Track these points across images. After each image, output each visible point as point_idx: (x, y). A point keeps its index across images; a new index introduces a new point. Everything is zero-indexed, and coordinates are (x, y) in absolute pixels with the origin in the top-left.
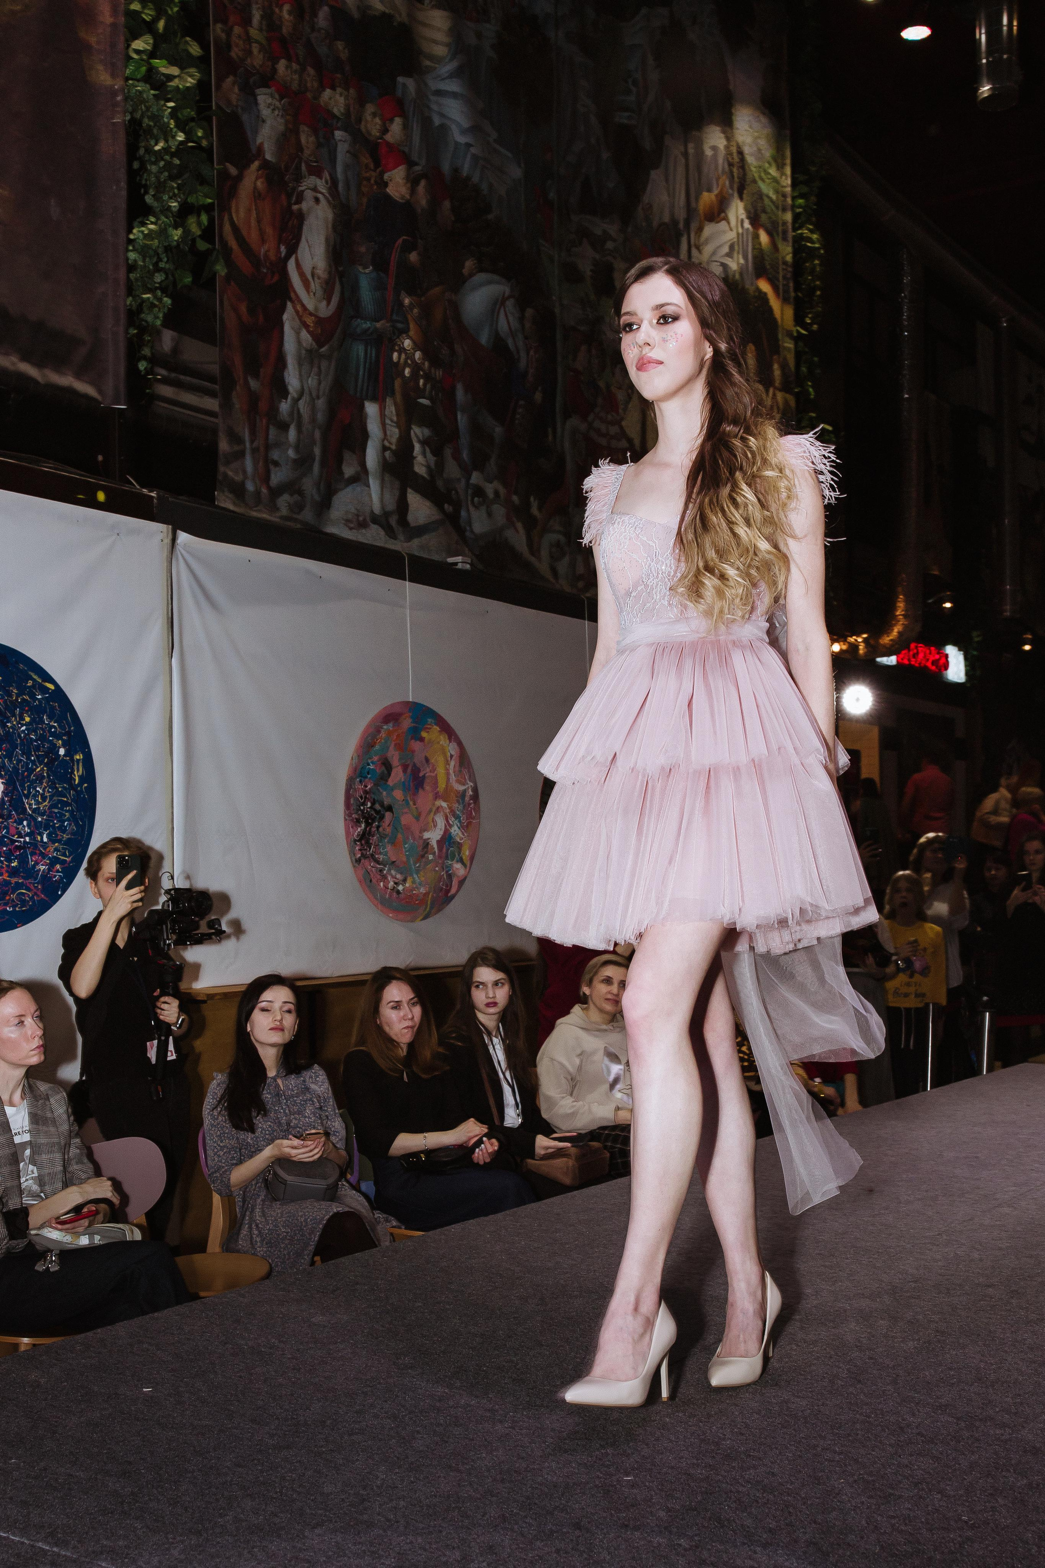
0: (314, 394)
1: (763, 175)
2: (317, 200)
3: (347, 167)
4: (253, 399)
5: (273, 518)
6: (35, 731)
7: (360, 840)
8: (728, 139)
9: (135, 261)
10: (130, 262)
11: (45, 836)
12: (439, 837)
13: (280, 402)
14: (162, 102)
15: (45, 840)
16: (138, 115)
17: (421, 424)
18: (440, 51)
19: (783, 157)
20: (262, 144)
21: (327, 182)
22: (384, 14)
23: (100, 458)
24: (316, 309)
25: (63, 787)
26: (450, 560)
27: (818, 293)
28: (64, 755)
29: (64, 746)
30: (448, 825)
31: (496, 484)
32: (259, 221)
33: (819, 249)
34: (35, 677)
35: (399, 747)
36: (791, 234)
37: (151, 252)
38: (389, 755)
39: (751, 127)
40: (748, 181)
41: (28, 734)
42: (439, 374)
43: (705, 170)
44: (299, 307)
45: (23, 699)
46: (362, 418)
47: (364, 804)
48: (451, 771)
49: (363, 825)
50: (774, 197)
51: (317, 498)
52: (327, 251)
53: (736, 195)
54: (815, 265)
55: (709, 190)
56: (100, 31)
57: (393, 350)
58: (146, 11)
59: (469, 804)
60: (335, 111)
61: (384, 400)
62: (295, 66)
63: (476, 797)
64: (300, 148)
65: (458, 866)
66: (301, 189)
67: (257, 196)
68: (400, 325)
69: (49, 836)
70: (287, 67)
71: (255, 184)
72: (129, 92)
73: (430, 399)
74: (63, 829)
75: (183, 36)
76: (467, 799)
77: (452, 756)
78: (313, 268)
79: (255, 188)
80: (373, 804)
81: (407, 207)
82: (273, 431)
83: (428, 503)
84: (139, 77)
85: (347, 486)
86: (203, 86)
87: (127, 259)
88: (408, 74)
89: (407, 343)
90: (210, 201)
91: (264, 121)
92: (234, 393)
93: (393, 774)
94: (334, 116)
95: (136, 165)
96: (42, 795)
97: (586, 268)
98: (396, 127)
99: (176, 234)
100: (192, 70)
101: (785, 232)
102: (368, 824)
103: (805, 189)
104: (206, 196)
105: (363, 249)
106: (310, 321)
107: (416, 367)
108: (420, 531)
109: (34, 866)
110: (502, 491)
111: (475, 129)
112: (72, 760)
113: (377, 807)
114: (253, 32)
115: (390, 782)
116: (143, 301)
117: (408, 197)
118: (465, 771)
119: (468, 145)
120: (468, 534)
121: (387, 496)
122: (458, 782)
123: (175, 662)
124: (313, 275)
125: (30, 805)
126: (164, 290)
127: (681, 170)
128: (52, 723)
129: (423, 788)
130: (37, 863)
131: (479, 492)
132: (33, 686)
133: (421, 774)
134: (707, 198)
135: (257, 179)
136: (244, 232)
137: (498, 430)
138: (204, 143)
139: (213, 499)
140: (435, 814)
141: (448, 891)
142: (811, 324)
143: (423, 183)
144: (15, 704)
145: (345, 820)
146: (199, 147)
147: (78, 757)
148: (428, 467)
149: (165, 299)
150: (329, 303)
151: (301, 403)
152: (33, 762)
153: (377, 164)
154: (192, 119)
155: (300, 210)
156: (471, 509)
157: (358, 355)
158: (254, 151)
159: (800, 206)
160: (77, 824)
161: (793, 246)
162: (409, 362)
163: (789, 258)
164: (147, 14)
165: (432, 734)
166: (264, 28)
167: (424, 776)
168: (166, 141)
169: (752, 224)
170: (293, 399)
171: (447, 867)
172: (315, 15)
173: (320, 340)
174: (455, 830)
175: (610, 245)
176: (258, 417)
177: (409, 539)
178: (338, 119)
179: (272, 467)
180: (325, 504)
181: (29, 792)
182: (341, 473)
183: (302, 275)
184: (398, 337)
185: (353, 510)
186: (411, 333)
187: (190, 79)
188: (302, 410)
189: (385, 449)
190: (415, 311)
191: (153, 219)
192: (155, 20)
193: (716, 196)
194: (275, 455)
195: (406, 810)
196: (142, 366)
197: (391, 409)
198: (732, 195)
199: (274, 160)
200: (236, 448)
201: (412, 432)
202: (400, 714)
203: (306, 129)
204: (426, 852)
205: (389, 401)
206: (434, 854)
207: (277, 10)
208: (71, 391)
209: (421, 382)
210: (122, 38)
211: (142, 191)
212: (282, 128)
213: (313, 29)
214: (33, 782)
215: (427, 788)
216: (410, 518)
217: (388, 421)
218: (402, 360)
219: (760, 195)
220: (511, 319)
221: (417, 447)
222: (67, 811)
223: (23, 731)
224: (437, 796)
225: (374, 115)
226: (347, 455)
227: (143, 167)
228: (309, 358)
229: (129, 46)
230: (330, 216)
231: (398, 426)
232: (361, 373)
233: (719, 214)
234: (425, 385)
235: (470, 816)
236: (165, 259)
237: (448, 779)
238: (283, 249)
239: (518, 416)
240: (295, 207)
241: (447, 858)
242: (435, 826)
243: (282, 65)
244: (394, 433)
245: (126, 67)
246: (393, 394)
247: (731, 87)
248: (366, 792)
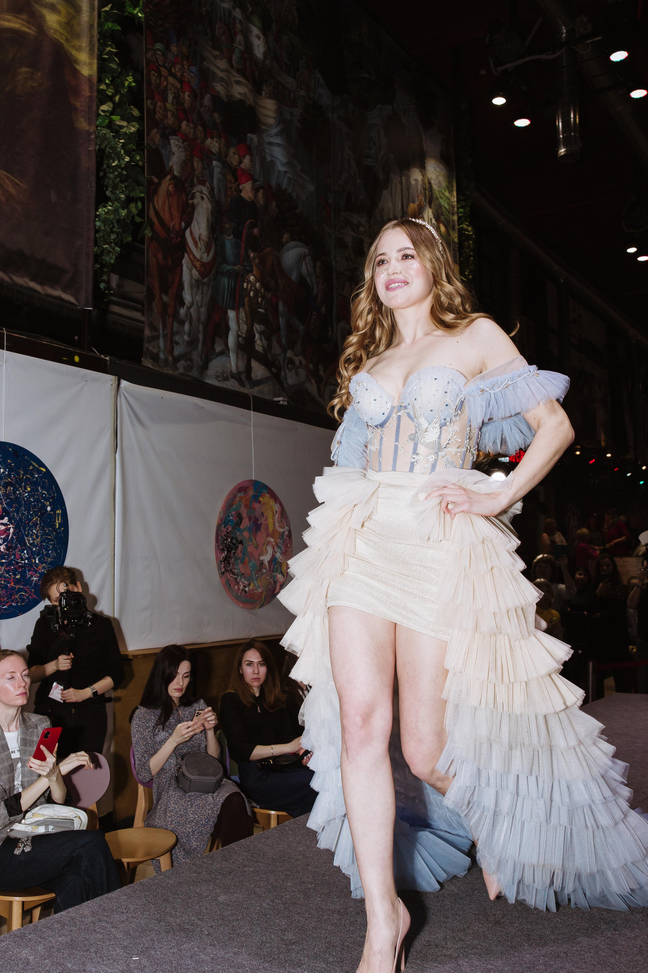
0: (199, 304)
1: (441, 195)
2: (202, 198)
3: (219, 181)
4: (165, 307)
5: (176, 373)
6: (33, 496)
7: (224, 561)
8: (423, 176)
9: (100, 227)
10: (97, 227)
11: (37, 560)
12: (269, 559)
13: (180, 308)
14: (117, 140)
15: (37, 562)
16: (103, 146)
17: (259, 323)
18: (271, 121)
19: (452, 186)
20: (172, 166)
21: (208, 188)
22: (241, 100)
23: (76, 338)
24: (201, 258)
25: (49, 530)
26: (276, 399)
27: (472, 258)
28: (50, 511)
29: (50, 505)
30: (274, 552)
31: (301, 358)
32: (170, 208)
33: (472, 235)
34: (34, 464)
35: (247, 506)
36: (457, 227)
37: (109, 222)
38: (241, 511)
39: (435, 170)
40: (434, 198)
41: (29, 498)
42: (269, 295)
43: (411, 191)
44: (191, 256)
45: (27, 477)
46: (226, 319)
47: (226, 540)
48: (276, 521)
49: (226, 552)
50: (447, 207)
51: (200, 363)
52: (208, 225)
53: (428, 205)
54: (470, 244)
55: (414, 202)
56: (82, 100)
57: (244, 282)
58: (109, 90)
59: (286, 540)
60: (213, 150)
61: (239, 309)
62: (191, 125)
63: (290, 536)
64: (193, 170)
65: (280, 576)
66: (193, 191)
67: (169, 194)
68: (248, 268)
69: (39, 560)
70: (187, 126)
71: (168, 187)
72: (98, 133)
73: (265, 309)
74: (48, 555)
75: (129, 105)
76: (285, 537)
77: (276, 512)
78: (200, 235)
79: (168, 189)
80: (232, 540)
81: (253, 203)
82: (175, 325)
83: (263, 367)
84: (104, 125)
85: (217, 357)
86: (140, 133)
87: (95, 225)
88: (254, 132)
89: (252, 278)
90: (143, 195)
91: (173, 154)
92: (154, 303)
93: (243, 521)
94: (212, 153)
95: (101, 174)
96: (36, 535)
97: (349, 240)
98: (247, 161)
99: (124, 213)
100: (134, 123)
101: (453, 226)
102: (229, 552)
103: (463, 204)
104: (141, 193)
105: (227, 226)
106: (197, 264)
107: (257, 291)
108: (258, 383)
109: (30, 578)
110: (304, 361)
111: (289, 164)
112: (55, 513)
113: (234, 541)
114: (169, 106)
115: (242, 527)
116: (104, 249)
117: (253, 198)
118: (284, 521)
119: (286, 172)
120: (285, 385)
121: (240, 363)
122: (280, 527)
123: (117, 455)
124: (200, 239)
125: (29, 541)
126: (116, 244)
127: (399, 190)
128: (43, 492)
129: (260, 531)
130: (32, 576)
131: (291, 361)
132: (33, 469)
133: (259, 522)
134: (413, 206)
135: (169, 185)
136: (161, 214)
137: (301, 327)
138: (140, 163)
139: (140, 362)
140: (267, 545)
141: (274, 591)
142: (468, 275)
143: (261, 191)
144: (21, 480)
145: (216, 549)
146: (137, 165)
147: (58, 512)
148: (263, 347)
149: (117, 248)
150: (208, 255)
151: (192, 310)
152: (32, 515)
153: (236, 179)
154: (134, 150)
155: (193, 203)
156: (287, 371)
157: (224, 284)
158: (168, 169)
159: (461, 213)
160: (56, 552)
161: (458, 234)
162: (253, 288)
163: (456, 240)
164: (109, 92)
165: (266, 499)
166: (175, 103)
167: (261, 523)
168: (119, 161)
169: (436, 221)
170: (187, 307)
171: (273, 576)
172: (202, 98)
173: (203, 275)
174: (278, 555)
175: (361, 229)
176: (167, 318)
177: (252, 387)
178: (215, 155)
179: (175, 345)
180: (205, 367)
181: (28, 533)
182: (214, 350)
183: (193, 238)
184: (247, 275)
185: (221, 371)
186: (254, 273)
187: (132, 128)
188: (192, 314)
189: (239, 336)
190: (257, 260)
191: (110, 204)
192: (114, 95)
193: (417, 205)
194: (177, 338)
195: (251, 543)
196: (102, 286)
197: (242, 314)
198: (426, 205)
199: (179, 175)
200: (155, 334)
201: (254, 327)
202: (248, 487)
203: (197, 159)
204: (262, 568)
205: (241, 310)
206: (266, 569)
207: (182, 94)
208: (60, 298)
209: (260, 299)
210: (95, 104)
211: (105, 188)
212: (183, 158)
213: (201, 105)
214: (31, 527)
215: (263, 530)
216: (253, 375)
217: (241, 321)
218: (249, 287)
219: (440, 206)
220: (308, 266)
221: (257, 336)
222: (50, 544)
223: (26, 496)
224: (268, 535)
225: (235, 153)
226: (218, 340)
227: (105, 175)
228: (197, 284)
229: (99, 108)
230: (210, 207)
231: (246, 324)
232: (226, 294)
233: (419, 215)
234: (262, 301)
235: (286, 547)
236: (117, 227)
237: (274, 525)
238: (183, 224)
239: (312, 320)
240: (190, 201)
241: (273, 572)
242: (267, 553)
243: (184, 124)
244: (244, 327)
245: (97, 120)
246: (244, 306)
247: (425, 148)
248: (228, 533)
